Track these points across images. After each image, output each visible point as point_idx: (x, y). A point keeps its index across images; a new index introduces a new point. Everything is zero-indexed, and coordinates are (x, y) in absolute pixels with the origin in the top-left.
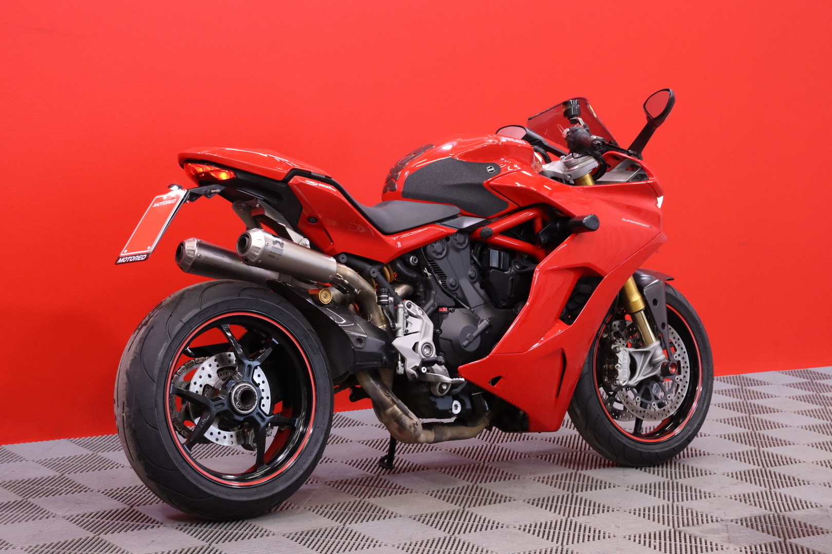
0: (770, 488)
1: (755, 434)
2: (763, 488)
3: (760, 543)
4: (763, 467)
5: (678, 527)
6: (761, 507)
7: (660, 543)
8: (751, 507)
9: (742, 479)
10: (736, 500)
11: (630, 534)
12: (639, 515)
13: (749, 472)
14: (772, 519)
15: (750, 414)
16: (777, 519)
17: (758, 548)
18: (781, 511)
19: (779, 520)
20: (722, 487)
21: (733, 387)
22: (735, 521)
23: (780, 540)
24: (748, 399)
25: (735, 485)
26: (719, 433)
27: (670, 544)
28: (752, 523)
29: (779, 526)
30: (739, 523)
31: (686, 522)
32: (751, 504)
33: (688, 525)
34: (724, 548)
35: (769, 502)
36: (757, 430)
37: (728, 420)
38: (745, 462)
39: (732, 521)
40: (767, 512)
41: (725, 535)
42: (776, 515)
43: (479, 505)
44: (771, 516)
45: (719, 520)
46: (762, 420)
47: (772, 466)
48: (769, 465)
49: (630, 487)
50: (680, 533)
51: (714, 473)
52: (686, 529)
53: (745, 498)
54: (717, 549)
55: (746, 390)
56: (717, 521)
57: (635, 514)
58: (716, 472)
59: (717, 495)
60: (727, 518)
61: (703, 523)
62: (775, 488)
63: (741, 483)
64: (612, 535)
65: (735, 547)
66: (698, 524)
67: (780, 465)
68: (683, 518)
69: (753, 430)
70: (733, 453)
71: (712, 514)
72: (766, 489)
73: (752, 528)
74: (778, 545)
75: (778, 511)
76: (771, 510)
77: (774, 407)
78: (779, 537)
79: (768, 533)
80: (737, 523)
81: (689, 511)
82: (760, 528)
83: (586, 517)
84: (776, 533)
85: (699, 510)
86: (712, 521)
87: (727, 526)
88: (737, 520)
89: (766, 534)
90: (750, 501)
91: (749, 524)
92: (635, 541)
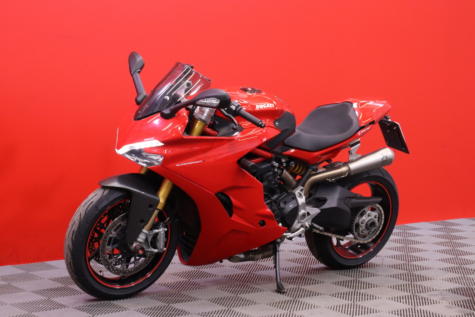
0: (464, 275)
1: (454, 250)
2: (460, 275)
3: (459, 300)
4: (460, 265)
5: (415, 293)
6: (459, 284)
7: (406, 301)
8: (454, 284)
9: (448, 271)
10: (445, 281)
11: (389, 297)
12: (394, 288)
13: (452, 268)
14: (466, 289)
15: (451, 240)
16: (468, 289)
17: (459, 302)
18: (470, 285)
19: (470, 290)
20: (438, 275)
21: (441, 227)
22: (445, 291)
23: (470, 298)
24: (450, 233)
25: (445, 274)
26: (434, 249)
27: (411, 301)
28: (455, 291)
29: (469, 292)
30: (448, 291)
31: (419, 291)
32: (454, 283)
33: (420, 292)
34: (441, 302)
35: (463, 282)
36: (455, 247)
37: (439, 243)
38: (449, 263)
39: (444, 290)
40: (463, 286)
41: (441, 297)
42: (468, 287)
43: (307, 285)
44: (465, 288)
45: (437, 290)
46: (458, 243)
47: (464, 265)
48: (463, 264)
49: (387, 276)
50: (416, 296)
51: (433, 269)
52: (419, 294)
53: (450, 280)
54: (436, 303)
55: (448, 228)
56: (436, 290)
57: (391, 288)
58: (434, 268)
59: (435, 279)
60: (441, 289)
61: (428, 291)
62: (466, 275)
63: (448, 273)
64: (380, 298)
65: (447, 302)
66: (425, 292)
67: (469, 264)
68: (417, 290)
69: (453, 247)
70: (443, 259)
71: (433, 287)
72: (461, 275)
73: (455, 293)
74: (469, 301)
75: (469, 285)
76: (465, 285)
77: (464, 236)
78: (470, 297)
79: (464, 295)
80: (447, 291)
81: (421, 286)
82: (459, 293)
83: (365, 290)
84: (468, 295)
85: (425, 286)
86: (433, 291)
87: (441, 292)
88: (447, 290)
89: (463, 296)
90: (453, 281)
91: (453, 292)
92: (392, 300)
